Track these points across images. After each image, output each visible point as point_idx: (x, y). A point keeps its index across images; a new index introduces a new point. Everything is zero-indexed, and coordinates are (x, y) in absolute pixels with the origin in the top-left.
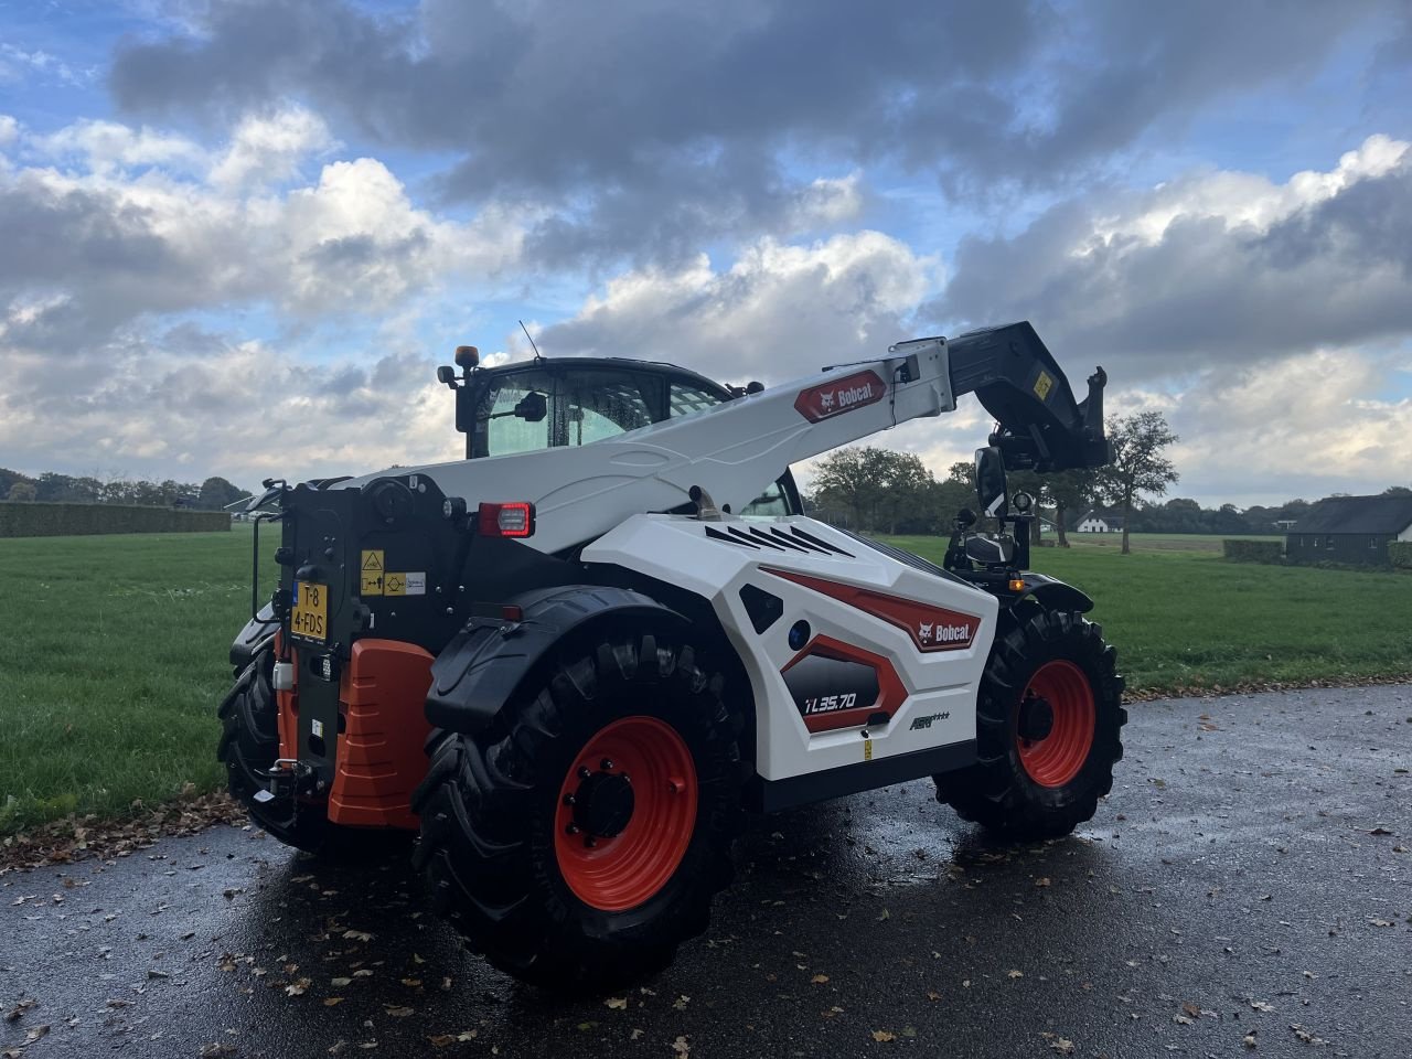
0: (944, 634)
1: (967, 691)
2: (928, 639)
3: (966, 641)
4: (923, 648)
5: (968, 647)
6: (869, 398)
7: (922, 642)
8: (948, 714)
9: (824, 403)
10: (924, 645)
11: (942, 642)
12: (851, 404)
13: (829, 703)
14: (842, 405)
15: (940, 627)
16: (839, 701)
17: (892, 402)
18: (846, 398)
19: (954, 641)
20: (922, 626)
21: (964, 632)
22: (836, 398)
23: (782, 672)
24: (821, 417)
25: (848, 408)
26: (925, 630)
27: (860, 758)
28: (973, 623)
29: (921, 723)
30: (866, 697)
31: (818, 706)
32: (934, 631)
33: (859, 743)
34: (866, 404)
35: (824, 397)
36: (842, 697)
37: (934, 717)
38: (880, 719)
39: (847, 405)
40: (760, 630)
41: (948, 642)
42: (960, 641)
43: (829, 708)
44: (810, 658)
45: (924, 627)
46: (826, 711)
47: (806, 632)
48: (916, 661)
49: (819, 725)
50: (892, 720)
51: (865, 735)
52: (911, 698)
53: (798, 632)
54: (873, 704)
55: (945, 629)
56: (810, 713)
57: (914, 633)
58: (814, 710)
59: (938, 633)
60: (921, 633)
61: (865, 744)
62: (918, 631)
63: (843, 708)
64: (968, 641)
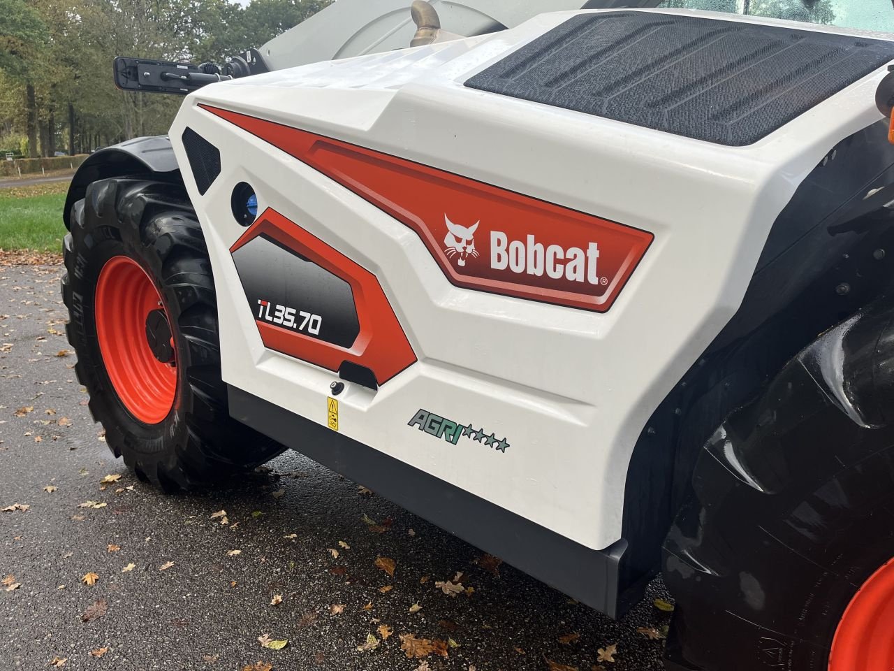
2: (469, 259)
3: (584, 288)
4: (454, 276)
5: (603, 309)
7: (454, 262)
10: (460, 270)
11: (507, 275)
13: (285, 314)
15: (495, 235)
16: (299, 320)
19: (544, 281)
20: (449, 224)
21: (581, 265)
23: (232, 251)
26: (459, 236)
27: (323, 420)
28: (624, 245)
29: (430, 423)
30: (338, 330)
31: (272, 314)
32: (482, 241)
33: (321, 396)
36: (302, 314)
37: (471, 430)
38: (363, 377)
40: (204, 189)
41: (525, 278)
43: (286, 323)
44: (260, 242)
45: (455, 228)
46: (281, 325)
47: (251, 201)
48: (442, 304)
49: (275, 341)
50: (385, 390)
51: (337, 389)
52: (418, 370)
53: (242, 197)
54: (349, 346)
55: (516, 244)
56: (263, 319)
57: (433, 240)
58: (270, 318)
59: (495, 250)
60: (449, 241)
61: (333, 405)
62: (441, 233)
63: (305, 331)
64: (599, 290)
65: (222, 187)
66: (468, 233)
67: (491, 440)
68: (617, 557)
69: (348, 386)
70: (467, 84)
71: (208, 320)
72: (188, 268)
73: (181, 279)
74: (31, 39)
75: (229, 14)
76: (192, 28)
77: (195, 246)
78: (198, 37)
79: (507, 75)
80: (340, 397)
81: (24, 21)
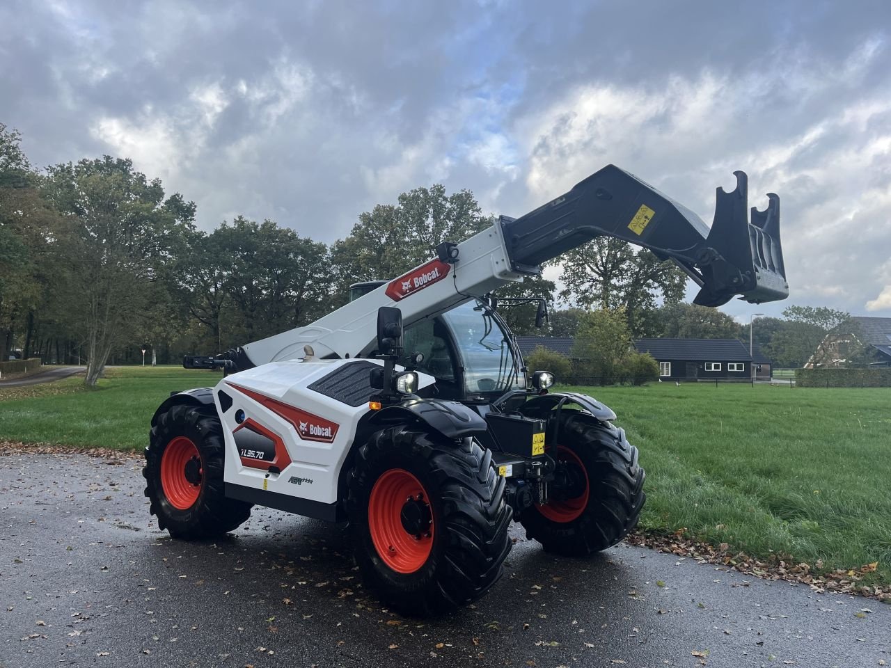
0: (314, 430)
1: (326, 471)
2: (305, 432)
3: (328, 438)
4: (303, 437)
5: (332, 442)
6: (437, 277)
7: (302, 433)
8: (312, 482)
9: (404, 288)
10: (303, 435)
11: (313, 436)
12: (424, 284)
13: (251, 453)
14: (416, 286)
15: (311, 426)
16: (256, 454)
17: (455, 277)
18: (418, 282)
19: (321, 437)
21: (328, 432)
22: (412, 283)
23: (233, 432)
24: (402, 297)
25: (421, 288)
26: (303, 426)
27: (261, 487)
28: (335, 427)
29: (295, 480)
30: (269, 456)
31: (246, 454)
32: (308, 427)
33: (262, 480)
34: (435, 282)
35: (404, 284)
36: (257, 452)
37: (304, 479)
38: (275, 470)
39: (420, 286)
40: (224, 411)
41: (317, 436)
42: (325, 437)
43: (251, 456)
44: (244, 429)
45: (302, 424)
46: (249, 457)
47: (242, 415)
48: (298, 444)
49: (247, 463)
50: (282, 473)
51: (267, 476)
52: (292, 464)
53: (239, 415)
54: (272, 461)
55: (315, 428)
56: (243, 456)
57: (297, 427)
58: (245, 455)
59: (311, 429)
60: (301, 427)
61: (265, 481)
62: (299, 425)
63: (258, 458)
64: (331, 438)
65: (232, 411)
66: (305, 425)
67: (309, 481)
68: (335, 506)
69: (271, 475)
70: (308, 387)
71: (220, 460)
72: (214, 440)
73: (211, 444)
74: (12, 260)
75: (195, 240)
76: (159, 251)
77: (218, 431)
78: (164, 258)
79: (318, 385)
80: (269, 478)
81: (9, 245)
